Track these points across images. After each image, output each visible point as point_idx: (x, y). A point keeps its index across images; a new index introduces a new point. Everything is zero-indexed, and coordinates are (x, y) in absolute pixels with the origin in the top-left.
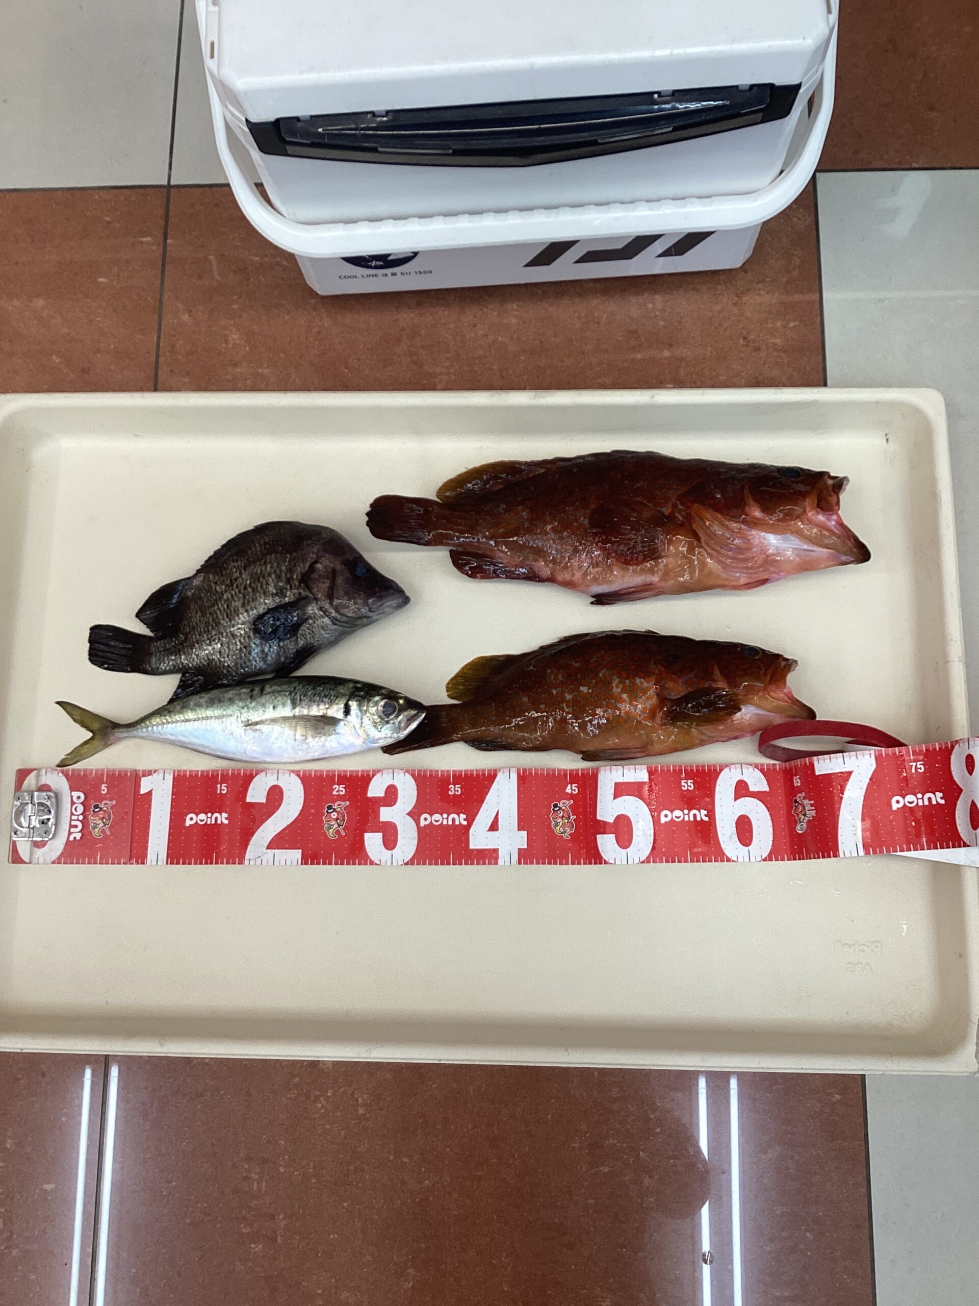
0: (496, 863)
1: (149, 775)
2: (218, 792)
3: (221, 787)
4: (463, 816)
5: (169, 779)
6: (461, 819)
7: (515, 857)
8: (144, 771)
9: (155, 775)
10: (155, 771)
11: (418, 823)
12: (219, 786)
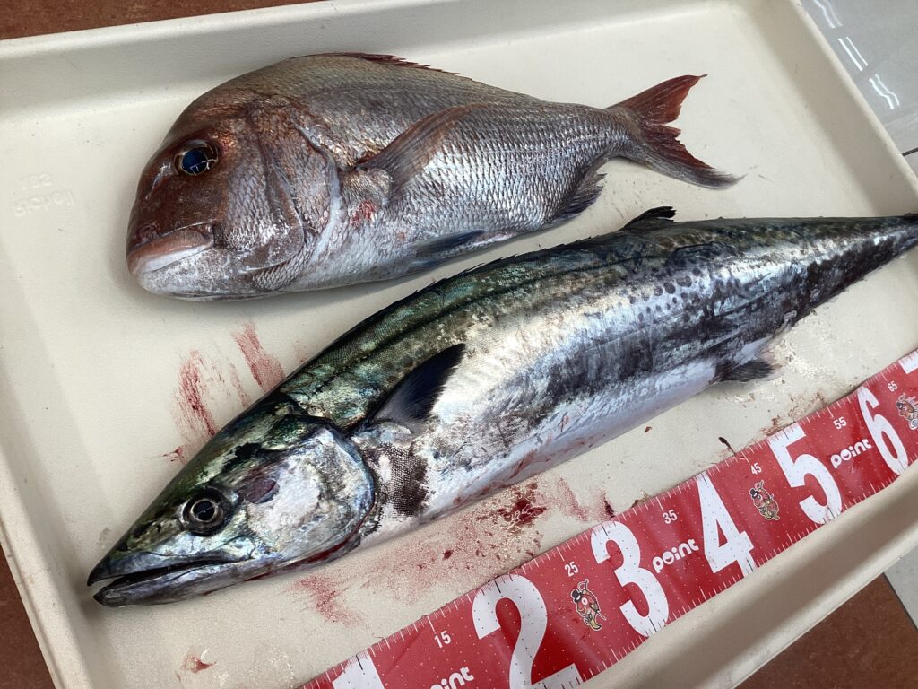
0: (742, 577)
1: (339, 674)
2: (441, 646)
3: (440, 638)
4: (691, 542)
5: (368, 663)
6: (691, 545)
7: (752, 561)
8: (331, 671)
9: (348, 669)
10: (345, 664)
11: (653, 571)
12: (437, 638)
